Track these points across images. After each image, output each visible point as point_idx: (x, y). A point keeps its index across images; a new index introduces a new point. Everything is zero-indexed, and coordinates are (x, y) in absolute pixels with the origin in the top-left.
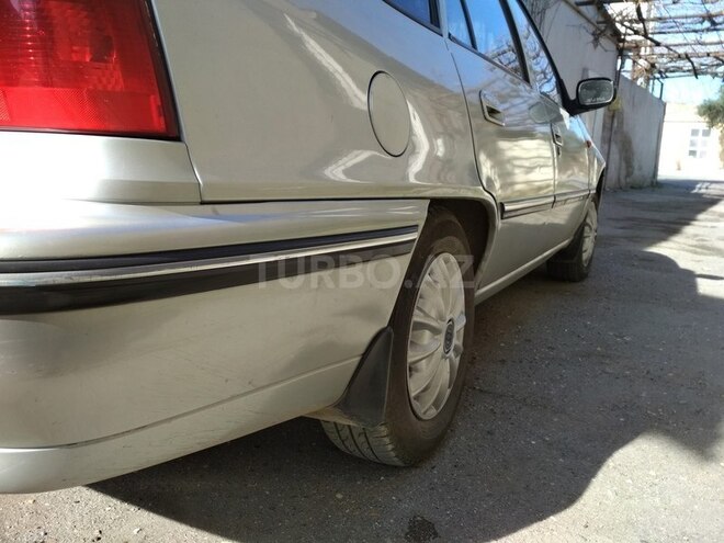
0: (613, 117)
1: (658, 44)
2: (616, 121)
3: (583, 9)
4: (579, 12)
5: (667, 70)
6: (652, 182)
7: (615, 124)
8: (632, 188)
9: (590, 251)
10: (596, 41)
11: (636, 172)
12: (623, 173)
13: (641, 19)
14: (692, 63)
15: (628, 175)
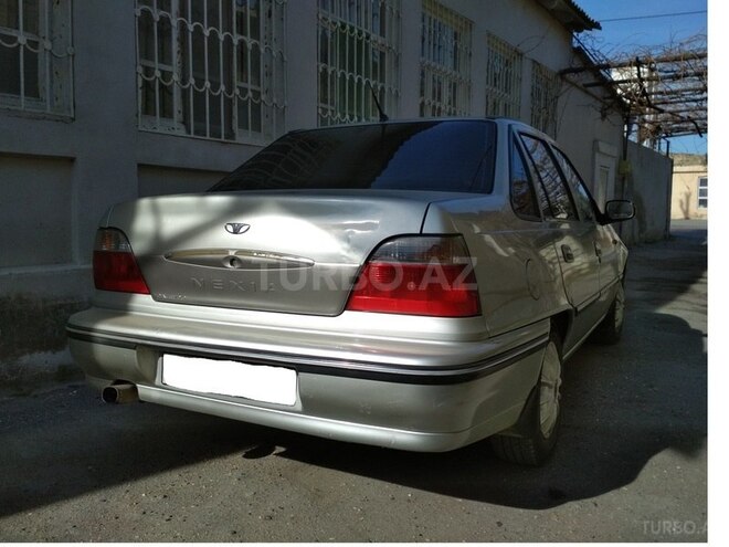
0: (624, 179)
1: (662, 111)
2: (626, 182)
3: (590, 89)
4: (587, 92)
5: (672, 130)
6: (665, 236)
7: (626, 185)
8: (646, 242)
9: (620, 320)
10: (604, 116)
11: (649, 228)
12: (637, 230)
13: (644, 93)
14: (696, 124)
15: (641, 231)
